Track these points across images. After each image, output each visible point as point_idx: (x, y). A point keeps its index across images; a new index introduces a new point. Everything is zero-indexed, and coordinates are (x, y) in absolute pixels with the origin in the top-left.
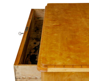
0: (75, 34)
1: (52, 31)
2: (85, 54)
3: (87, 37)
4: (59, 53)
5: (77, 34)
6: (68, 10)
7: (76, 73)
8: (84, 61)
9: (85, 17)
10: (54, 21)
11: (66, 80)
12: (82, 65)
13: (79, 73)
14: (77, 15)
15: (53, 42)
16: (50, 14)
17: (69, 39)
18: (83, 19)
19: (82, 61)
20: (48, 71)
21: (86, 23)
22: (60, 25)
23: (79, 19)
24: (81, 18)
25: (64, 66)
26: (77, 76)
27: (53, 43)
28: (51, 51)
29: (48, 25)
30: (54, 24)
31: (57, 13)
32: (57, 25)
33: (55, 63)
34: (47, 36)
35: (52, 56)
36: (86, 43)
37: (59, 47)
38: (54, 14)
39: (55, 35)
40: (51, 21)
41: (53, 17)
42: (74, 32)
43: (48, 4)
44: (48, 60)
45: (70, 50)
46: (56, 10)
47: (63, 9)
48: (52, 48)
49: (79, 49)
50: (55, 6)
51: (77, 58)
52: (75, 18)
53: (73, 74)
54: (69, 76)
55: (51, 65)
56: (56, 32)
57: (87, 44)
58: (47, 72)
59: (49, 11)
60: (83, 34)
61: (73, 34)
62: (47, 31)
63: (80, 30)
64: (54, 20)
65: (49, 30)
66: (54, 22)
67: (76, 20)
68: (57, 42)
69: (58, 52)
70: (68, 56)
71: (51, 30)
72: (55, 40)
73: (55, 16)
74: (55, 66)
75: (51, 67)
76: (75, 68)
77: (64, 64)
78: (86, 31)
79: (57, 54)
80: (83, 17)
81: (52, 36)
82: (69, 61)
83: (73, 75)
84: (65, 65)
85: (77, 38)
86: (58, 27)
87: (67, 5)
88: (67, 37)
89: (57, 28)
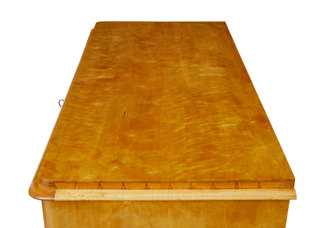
0: (149, 102)
1: (91, 94)
2: (161, 153)
3: (181, 109)
4: (92, 152)
5: (156, 102)
6: (149, 39)
7: (133, 202)
8: (153, 172)
9: (190, 58)
10: (103, 68)
11: (109, 223)
12: (146, 183)
13: (142, 202)
14: (168, 52)
15: (86, 124)
16: (97, 50)
17: (131, 116)
18: (183, 64)
19: (149, 172)
20: (56, 199)
21: (186, 75)
22: (115, 79)
23: (172, 63)
24: (177, 61)
25: (100, 185)
26: (137, 211)
27: (83, 126)
28: (73, 147)
29: (83, 79)
30: (100, 75)
31: (116, 47)
32: (106, 80)
33: (77, 177)
34: (73, 107)
35: (73, 159)
36: (173, 124)
37: (98, 137)
38: (106, 51)
39: (96, 104)
40: (93, 69)
41: (101, 57)
42: (150, 98)
43: (98, 24)
44: (58, 168)
45: (125, 142)
46: (116, 38)
47: (135, 36)
48: (77, 139)
49: (149, 140)
50: (115, 29)
51: (139, 164)
52: (162, 61)
53: (125, 206)
54: (114, 211)
55: (63, 182)
56: (100, 97)
57: (175, 129)
58: (53, 201)
59: (96, 41)
60: (171, 103)
61: (145, 102)
62: (78, 94)
63: (167, 91)
64: (103, 64)
65: (82, 91)
66: (100, 70)
67: (162, 66)
68: (96, 122)
69: (90, 148)
70: (115, 158)
71: (88, 92)
72: (92, 118)
73: (107, 56)
74: (77, 184)
75: (66, 188)
76: (129, 189)
77: (99, 180)
78: (180, 96)
79: (87, 152)
80: (184, 58)
81: (85, 107)
82: (114, 172)
83: (126, 209)
84: (102, 182)
85: (151, 112)
86: (110, 84)
87: (149, 27)
88: (125, 110)
89: (105, 86)
